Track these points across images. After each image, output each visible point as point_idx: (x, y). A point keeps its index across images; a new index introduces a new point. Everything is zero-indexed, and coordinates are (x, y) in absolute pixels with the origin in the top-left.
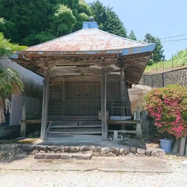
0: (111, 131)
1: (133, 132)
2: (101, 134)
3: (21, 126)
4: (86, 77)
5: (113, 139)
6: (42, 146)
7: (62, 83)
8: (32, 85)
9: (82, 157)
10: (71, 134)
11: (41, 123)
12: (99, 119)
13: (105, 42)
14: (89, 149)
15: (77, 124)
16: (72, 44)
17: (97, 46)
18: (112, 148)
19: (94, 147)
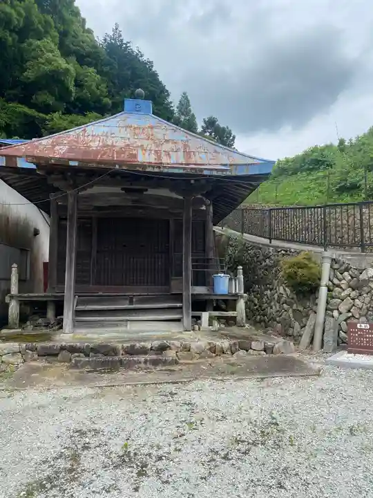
0: (197, 313)
1: (230, 314)
2: (178, 320)
3: (11, 307)
5: (201, 327)
7: (90, 220)
8: (8, 218)
10: (123, 321)
11: (63, 301)
12: (172, 293)
13: (180, 146)
14: (168, 347)
15: (128, 302)
16: (114, 144)
17: (169, 154)
18: (210, 344)
19: (177, 343)
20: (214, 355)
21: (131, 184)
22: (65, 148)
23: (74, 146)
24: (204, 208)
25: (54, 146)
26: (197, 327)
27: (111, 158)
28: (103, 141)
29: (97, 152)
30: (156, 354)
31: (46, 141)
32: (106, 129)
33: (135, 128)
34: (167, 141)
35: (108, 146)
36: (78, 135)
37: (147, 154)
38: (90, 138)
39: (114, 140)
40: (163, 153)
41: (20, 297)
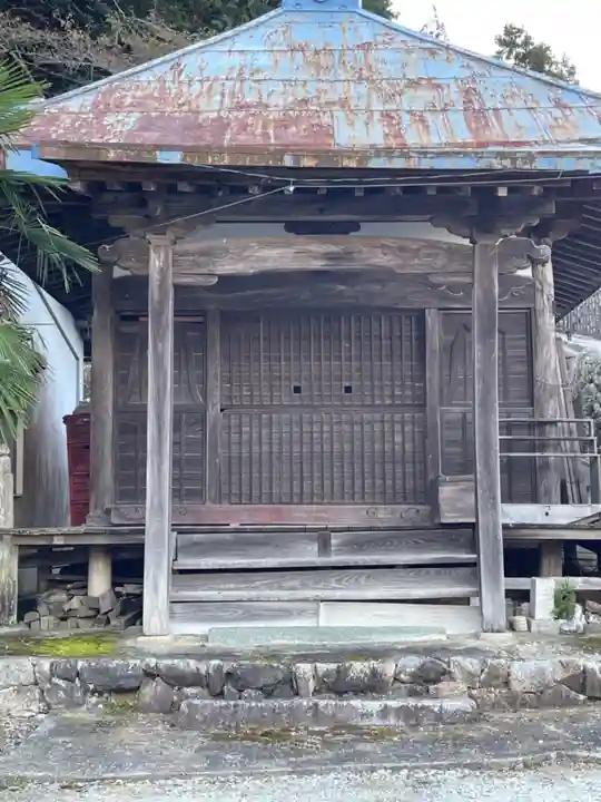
0: (521, 583)
2: (463, 601)
4: (342, 287)
5: (533, 623)
6: (193, 664)
7: (200, 319)
9: (436, 709)
10: (306, 600)
12: (444, 521)
13: (453, 94)
14: (445, 672)
15: (315, 547)
16: (264, 100)
17: (422, 121)
18: (565, 666)
19: (471, 664)
20: (582, 697)
21: (321, 211)
22: (132, 120)
23: (156, 109)
24: (527, 273)
25: (100, 115)
26: (521, 621)
27: (259, 140)
28: (233, 95)
29: (221, 125)
30: (412, 694)
31: (76, 102)
32: (236, 60)
33: (317, 52)
34: (414, 84)
35: (248, 106)
36: (161, 80)
37: (359, 124)
38: (196, 87)
39: (265, 87)
40: (406, 118)
41: (20, 536)
